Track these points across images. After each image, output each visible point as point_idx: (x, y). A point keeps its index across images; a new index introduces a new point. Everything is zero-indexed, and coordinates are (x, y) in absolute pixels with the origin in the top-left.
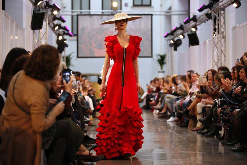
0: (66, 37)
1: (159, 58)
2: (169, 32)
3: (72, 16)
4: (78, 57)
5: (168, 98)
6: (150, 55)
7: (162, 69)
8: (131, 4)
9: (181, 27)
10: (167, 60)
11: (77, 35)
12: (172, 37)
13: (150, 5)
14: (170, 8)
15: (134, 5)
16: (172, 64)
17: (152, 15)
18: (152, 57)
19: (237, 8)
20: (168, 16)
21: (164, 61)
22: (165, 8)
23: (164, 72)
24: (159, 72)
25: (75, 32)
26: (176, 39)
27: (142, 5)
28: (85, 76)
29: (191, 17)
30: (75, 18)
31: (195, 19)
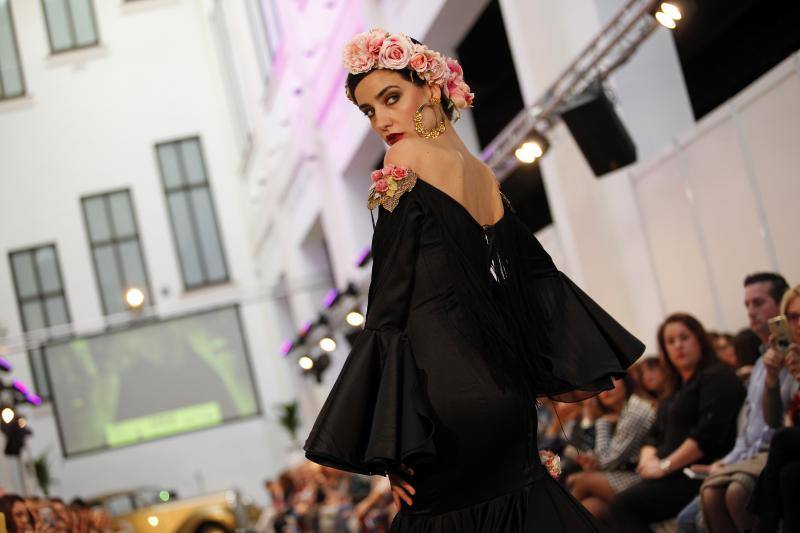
0: (24, 409)
1: (283, 412)
2: (292, 337)
3: (30, 354)
6: (255, 411)
8: (176, 285)
9: (323, 321)
11: (51, 398)
12: (301, 350)
13: (226, 280)
14: (282, 278)
15: (189, 288)
17: (236, 307)
18: (259, 413)
20: (282, 298)
21: (297, 418)
22: (271, 279)
25: (44, 392)
26: (316, 353)
27: (207, 284)
28: (97, 503)
29: (342, 285)
30: (37, 356)
31: (352, 291)
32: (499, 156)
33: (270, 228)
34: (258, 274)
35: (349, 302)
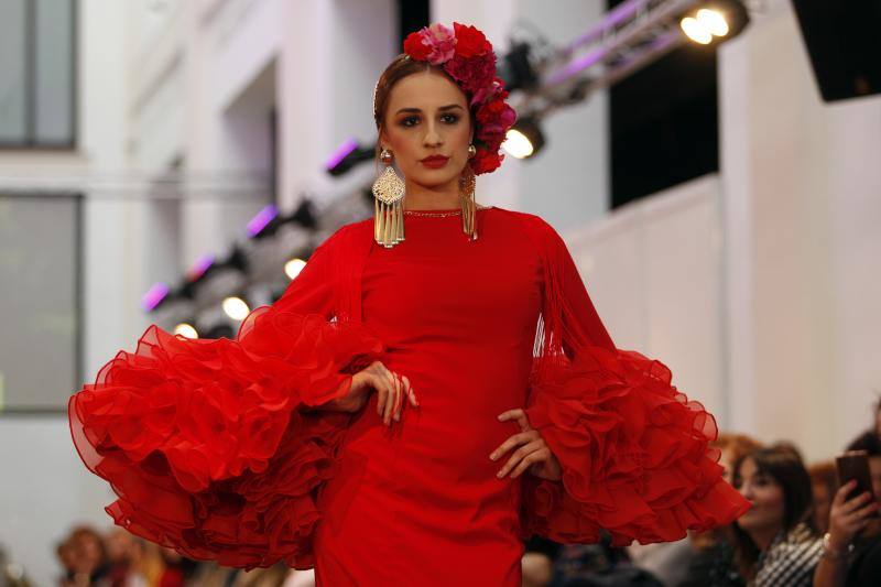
2: (171, 281)
9: (237, 261)
12: (183, 309)
13: (70, 145)
14: (177, 163)
17: (78, 198)
19: (528, 158)
20: (168, 204)
22: (154, 162)
26: (209, 319)
27: (30, 144)
29: (288, 204)
31: (305, 216)
32: (644, 21)
33: (175, 64)
34: (132, 147)
35: (294, 238)
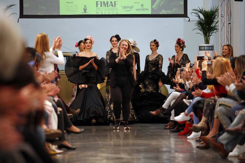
1: (202, 16)
4: (22, 16)
5: (220, 105)
6: (182, 12)
7: (207, 42)
10: (219, 21)
16: (230, 31)
18: (185, 15)
21: (213, 25)
23: (211, 48)
24: (201, 48)
